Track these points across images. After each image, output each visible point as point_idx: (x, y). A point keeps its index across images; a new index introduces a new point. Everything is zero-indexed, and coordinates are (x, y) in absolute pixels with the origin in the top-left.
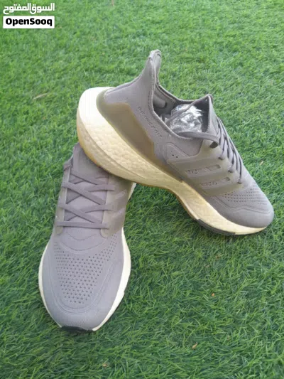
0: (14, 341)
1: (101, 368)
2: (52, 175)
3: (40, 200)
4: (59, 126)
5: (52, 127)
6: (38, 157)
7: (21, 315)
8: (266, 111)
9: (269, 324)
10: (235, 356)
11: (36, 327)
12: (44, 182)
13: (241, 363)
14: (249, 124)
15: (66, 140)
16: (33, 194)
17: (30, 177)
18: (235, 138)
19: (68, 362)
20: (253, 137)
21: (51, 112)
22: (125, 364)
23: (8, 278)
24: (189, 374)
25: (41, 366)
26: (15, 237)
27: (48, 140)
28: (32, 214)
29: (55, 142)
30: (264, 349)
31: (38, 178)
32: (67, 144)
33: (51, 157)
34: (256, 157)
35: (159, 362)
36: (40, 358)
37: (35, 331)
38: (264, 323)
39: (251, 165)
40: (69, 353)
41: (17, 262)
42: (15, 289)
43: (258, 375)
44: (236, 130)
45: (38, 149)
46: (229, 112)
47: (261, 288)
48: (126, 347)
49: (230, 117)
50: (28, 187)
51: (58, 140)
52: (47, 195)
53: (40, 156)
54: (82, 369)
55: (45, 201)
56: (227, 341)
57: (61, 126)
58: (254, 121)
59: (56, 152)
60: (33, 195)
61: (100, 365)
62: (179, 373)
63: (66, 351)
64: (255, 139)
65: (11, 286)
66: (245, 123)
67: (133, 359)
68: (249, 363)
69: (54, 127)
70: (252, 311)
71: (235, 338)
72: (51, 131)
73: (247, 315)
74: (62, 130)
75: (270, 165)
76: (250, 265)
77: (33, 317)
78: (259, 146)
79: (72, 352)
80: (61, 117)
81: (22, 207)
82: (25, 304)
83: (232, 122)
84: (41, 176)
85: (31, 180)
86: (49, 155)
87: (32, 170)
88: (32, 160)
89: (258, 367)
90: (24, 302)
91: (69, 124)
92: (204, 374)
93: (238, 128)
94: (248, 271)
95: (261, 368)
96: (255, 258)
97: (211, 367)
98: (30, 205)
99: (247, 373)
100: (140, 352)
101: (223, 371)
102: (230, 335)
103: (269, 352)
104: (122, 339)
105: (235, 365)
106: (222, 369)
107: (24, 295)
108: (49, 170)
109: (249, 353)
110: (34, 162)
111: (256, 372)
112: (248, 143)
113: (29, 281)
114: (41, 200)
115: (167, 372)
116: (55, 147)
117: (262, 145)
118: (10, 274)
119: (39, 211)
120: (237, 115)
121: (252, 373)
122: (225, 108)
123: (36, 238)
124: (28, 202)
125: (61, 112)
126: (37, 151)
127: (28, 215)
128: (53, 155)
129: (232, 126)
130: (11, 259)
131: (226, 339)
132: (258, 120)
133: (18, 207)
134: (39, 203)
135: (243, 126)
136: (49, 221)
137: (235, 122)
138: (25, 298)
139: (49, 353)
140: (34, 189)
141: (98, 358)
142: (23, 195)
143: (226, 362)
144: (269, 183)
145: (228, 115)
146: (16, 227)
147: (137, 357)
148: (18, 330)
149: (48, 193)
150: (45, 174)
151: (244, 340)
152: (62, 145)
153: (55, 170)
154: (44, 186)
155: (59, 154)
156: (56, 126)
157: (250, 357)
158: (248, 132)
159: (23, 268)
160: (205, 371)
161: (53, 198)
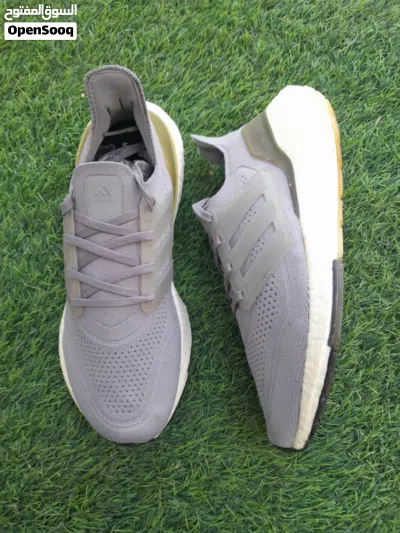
0: (52, 456)
1: (173, 472)
2: (43, 194)
3: (34, 240)
4: (33, 96)
5: (22, 101)
6: (13, 164)
7: (52, 420)
8: (384, 13)
9: (392, 381)
10: (348, 430)
11: (76, 432)
12: (34, 210)
13: (356, 438)
14: (355, 45)
15: (51, 124)
16: (22, 231)
17: (10, 204)
18: (333, 76)
19: (130, 471)
20: (363, 69)
21: (14, 72)
22: (204, 462)
23: (20, 371)
24: (289, 461)
25: (95, 482)
26: (14, 309)
27: (23, 129)
28: (29, 266)
29: (34, 130)
30: (387, 416)
31: (22, 203)
32: (54, 132)
33: (35, 161)
34: (370, 109)
35: (247, 452)
36: (92, 471)
37: (76, 438)
38: (385, 382)
39: (361, 126)
40: (127, 459)
41: (27, 346)
42: (34, 384)
43: (378, 450)
44: (333, 60)
45: (10, 150)
46: (321, 25)
47: (382, 333)
48: (202, 440)
49: (323, 34)
50: (10, 220)
51: (39, 128)
52: (43, 231)
53: (16, 163)
54: (148, 477)
55: (44, 242)
56: (335, 413)
57: (37, 99)
58: (363, 36)
59: (39, 149)
60: (22, 235)
61: (171, 470)
62: (275, 462)
63: (125, 458)
64: (365, 74)
65: (27, 381)
66: (349, 43)
67: (213, 454)
68: (366, 438)
69: (26, 102)
70: (368, 366)
71: (346, 407)
72: (22, 111)
73: (361, 373)
74: (42, 106)
75: (392, 122)
76: (364, 299)
77: (68, 419)
78: (374, 88)
79: (132, 458)
80: (33, 78)
81: (10, 257)
82: (53, 404)
83: (326, 43)
84: (27, 199)
85: (14, 207)
86: (31, 157)
87: (10, 189)
88: (5, 172)
89: (378, 442)
90: (51, 401)
91: (49, 90)
92: (308, 459)
93: (337, 56)
94: (362, 309)
95: (383, 441)
96: (371, 287)
97: (316, 449)
98: (22, 251)
99: (364, 450)
100: (222, 444)
101: (332, 451)
102: (340, 403)
103: (393, 419)
104: (195, 430)
105: (349, 441)
106: (331, 449)
107: (48, 392)
108: (36, 187)
109: (366, 423)
110: (10, 174)
111: (375, 447)
112: (356, 83)
113: (49, 372)
114: (37, 242)
115: (259, 463)
116: (36, 141)
117: (378, 84)
118: (21, 365)
119: (37, 260)
120: (335, 28)
121: (371, 450)
122: (313, 16)
123: (43, 304)
124: (17, 247)
125: (31, 68)
126: (10, 154)
127: (23, 271)
128: (37, 155)
129: (326, 52)
130: (16, 343)
131: (334, 410)
132: (370, 34)
133: (6, 258)
134: (35, 246)
135: (345, 49)
136: (57, 275)
137: (332, 44)
138: (52, 396)
139: (101, 464)
140: (22, 225)
141: (168, 461)
142: (7, 236)
143: (336, 439)
144: (390, 155)
145: (319, 31)
146: (10, 290)
147: (218, 450)
148: (52, 441)
149: (45, 227)
150: (32, 194)
151: (358, 409)
152: (47, 134)
153: (46, 185)
154: (35, 217)
155: (46, 153)
156: (29, 100)
157: (367, 429)
158: (354, 62)
159: (37, 353)
160: (309, 455)
161: (54, 236)
